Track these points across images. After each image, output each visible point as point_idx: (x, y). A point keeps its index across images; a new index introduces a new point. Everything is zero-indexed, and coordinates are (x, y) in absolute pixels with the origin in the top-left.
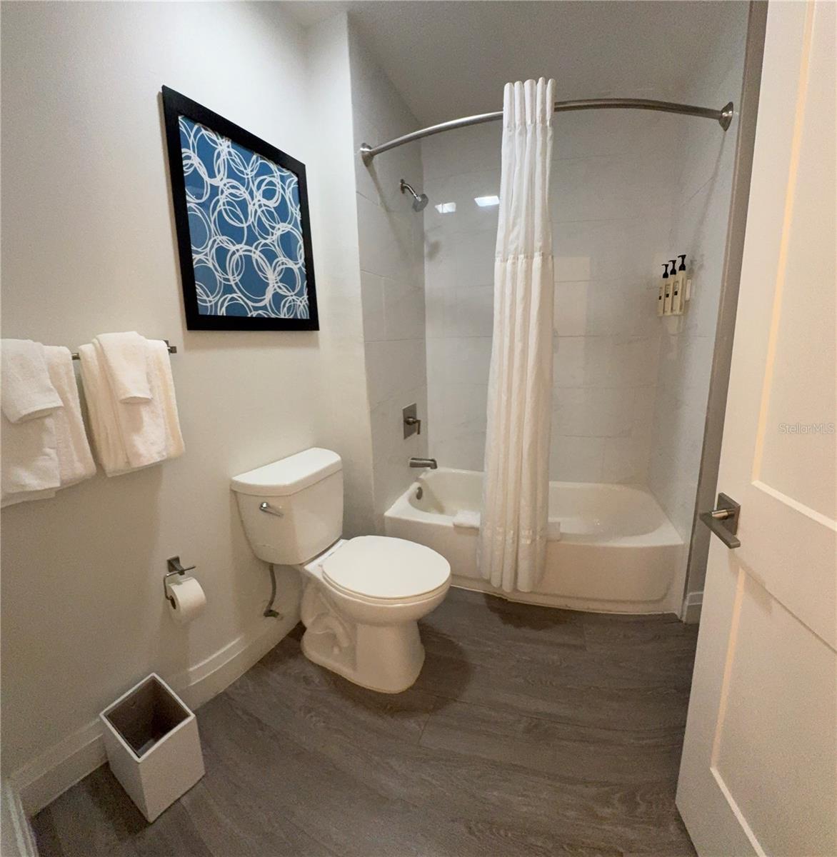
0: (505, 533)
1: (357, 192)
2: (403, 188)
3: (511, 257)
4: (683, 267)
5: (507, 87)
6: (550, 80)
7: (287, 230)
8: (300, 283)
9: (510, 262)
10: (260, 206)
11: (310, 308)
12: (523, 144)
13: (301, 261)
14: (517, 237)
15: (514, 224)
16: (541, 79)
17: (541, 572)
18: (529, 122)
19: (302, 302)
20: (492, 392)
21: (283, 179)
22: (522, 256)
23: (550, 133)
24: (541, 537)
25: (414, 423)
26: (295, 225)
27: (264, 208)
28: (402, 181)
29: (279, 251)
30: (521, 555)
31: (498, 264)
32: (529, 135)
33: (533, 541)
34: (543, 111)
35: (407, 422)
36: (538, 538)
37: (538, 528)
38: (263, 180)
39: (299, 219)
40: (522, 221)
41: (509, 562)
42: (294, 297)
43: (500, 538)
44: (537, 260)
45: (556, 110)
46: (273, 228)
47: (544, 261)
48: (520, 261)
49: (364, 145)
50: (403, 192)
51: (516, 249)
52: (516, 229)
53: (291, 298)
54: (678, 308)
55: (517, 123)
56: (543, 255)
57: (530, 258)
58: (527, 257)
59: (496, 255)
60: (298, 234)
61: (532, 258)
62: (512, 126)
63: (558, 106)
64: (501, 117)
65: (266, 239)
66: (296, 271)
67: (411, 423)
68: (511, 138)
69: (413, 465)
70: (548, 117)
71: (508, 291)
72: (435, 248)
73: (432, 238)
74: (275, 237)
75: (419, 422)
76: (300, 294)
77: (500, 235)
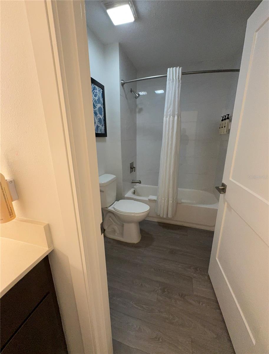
0: (165, 199)
1: (120, 95)
2: (131, 91)
3: (168, 116)
4: (228, 118)
5: (168, 69)
6: (181, 68)
7: (100, 106)
8: (103, 122)
9: (168, 118)
10: (94, 99)
11: (105, 130)
12: (173, 85)
13: (103, 115)
14: (170, 111)
15: (170, 107)
16: (178, 67)
17: (175, 212)
18: (174, 79)
19: (103, 128)
20: (162, 157)
21: (99, 91)
22: (171, 116)
23: (180, 82)
24: (175, 201)
25: (133, 168)
26: (102, 105)
27: (95, 100)
28: (131, 89)
29: (98, 112)
30: (169, 206)
31: (164, 118)
32: (174, 82)
33: (173, 201)
34: (179, 76)
35: (131, 168)
36: (174, 201)
37: (175, 198)
38: (94, 91)
39: (103, 102)
40: (172, 106)
41: (165, 208)
42: (101, 127)
43: (163, 201)
44: (176, 118)
45: (182, 74)
46: (97, 105)
47: (178, 118)
48: (171, 118)
49: (122, 80)
50: (131, 92)
51: (170, 114)
52: (170, 108)
53: (100, 127)
54: (226, 132)
55: (171, 79)
56: (178, 116)
57: (174, 117)
58: (173, 117)
59: (164, 116)
60: (102, 107)
61: (175, 117)
62: (170, 80)
63: (183, 73)
64: (167, 76)
65: (95, 109)
66: (102, 118)
67: (132, 168)
68: (169, 83)
69: (132, 182)
70: (180, 78)
71: (167, 126)
72: (141, 110)
73: (139, 106)
74: (97, 108)
75: (135, 168)
76: (102, 126)
77: (165, 110)
